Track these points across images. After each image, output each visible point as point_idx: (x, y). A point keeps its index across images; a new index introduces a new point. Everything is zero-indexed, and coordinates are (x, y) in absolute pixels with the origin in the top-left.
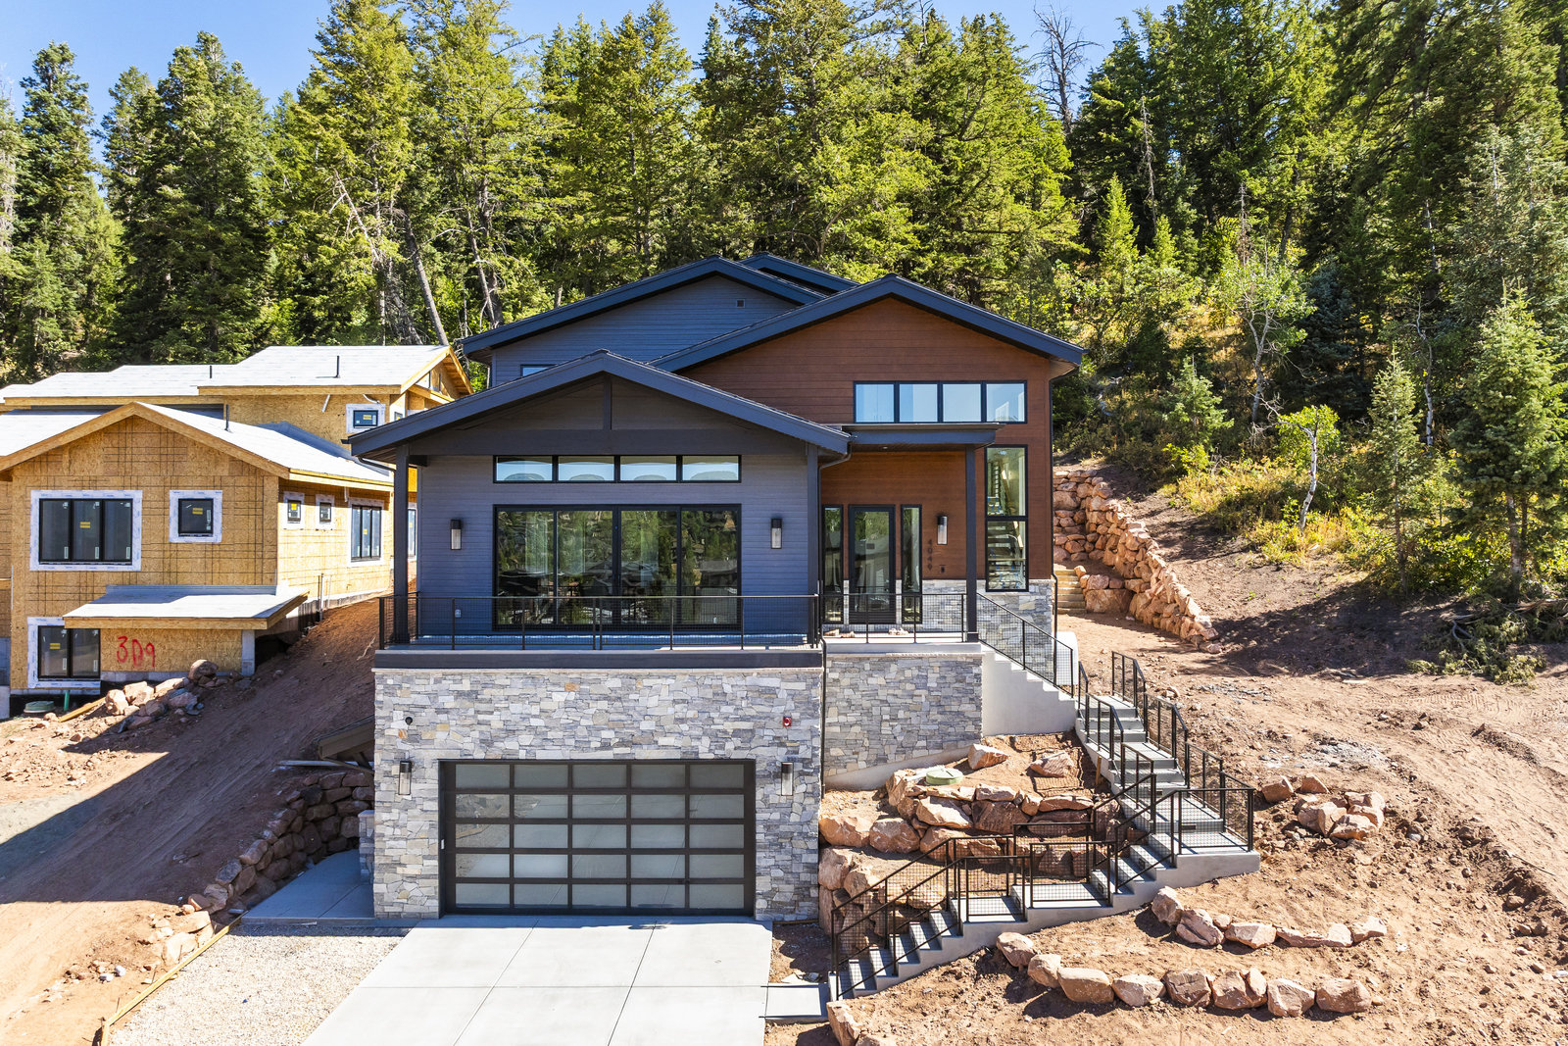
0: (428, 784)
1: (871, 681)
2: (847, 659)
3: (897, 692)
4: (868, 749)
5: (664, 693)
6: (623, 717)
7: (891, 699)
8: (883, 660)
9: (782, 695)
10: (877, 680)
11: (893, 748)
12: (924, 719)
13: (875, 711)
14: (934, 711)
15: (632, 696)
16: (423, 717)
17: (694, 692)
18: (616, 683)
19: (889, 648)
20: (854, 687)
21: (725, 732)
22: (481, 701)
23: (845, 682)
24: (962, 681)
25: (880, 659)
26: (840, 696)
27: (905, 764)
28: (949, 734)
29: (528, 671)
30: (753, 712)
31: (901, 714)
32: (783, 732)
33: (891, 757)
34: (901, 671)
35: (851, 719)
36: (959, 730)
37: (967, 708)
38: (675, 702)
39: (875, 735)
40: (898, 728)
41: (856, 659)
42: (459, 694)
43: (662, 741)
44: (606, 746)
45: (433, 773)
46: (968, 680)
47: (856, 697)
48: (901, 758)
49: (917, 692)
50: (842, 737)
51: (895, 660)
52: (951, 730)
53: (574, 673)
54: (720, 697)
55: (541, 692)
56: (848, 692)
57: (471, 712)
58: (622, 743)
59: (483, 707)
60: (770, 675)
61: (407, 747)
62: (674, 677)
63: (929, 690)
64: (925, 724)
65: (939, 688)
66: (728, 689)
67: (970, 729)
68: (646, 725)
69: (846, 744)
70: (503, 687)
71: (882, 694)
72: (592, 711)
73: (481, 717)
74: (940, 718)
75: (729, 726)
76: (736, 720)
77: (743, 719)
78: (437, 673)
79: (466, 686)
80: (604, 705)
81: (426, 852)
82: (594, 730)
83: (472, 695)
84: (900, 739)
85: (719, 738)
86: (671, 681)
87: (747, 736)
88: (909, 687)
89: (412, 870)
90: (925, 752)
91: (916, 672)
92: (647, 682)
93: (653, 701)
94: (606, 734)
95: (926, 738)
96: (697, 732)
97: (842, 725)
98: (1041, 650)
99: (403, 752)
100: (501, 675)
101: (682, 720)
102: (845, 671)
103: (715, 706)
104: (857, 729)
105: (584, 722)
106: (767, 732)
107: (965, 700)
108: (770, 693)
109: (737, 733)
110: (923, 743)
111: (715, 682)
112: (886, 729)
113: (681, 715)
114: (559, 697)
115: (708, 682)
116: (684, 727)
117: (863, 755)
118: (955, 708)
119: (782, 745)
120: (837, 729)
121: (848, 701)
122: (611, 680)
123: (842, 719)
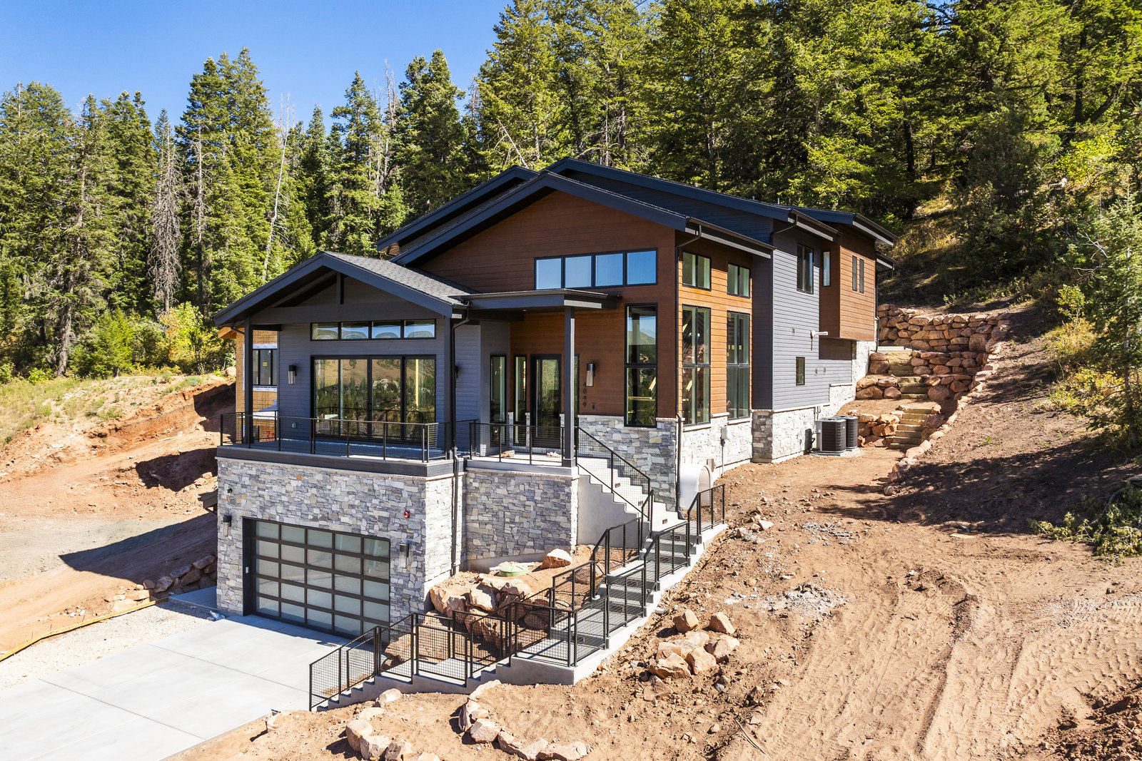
0: (237, 532)
1: (498, 491)
2: (484, 473)
3: (515, 501)
4: (496, 543)
5: (343, 485)
6: (324, 500)
7: (511, 507)
8: (507, 475)
9: (405, 495)
10: (502, 491)
11: (512, 545)
12: (532, 525)
13: (501, 515)
14: (539, 520)
15: (328, 487)
16: (237, 489)
17: (359, 488)
18: (319, 477)
19: (510, 467)
20: (488, 495)
21: (374, 517)
22: (260, 482)
23: (482, 490)
24: (557, 497)
25: (504, 475)
26: (479, 501)
27: (519, 558)
28: (549, 539)
29: (281, 465)
30: (389, 505)
31: (517, 519)
32: (405, 522)
33: (510, 551)
34: (517, 485)
35: (486, 519)
36: (556, 536)
37: (561, 519)
38: (349, 493)
39: (501, 532)
40: (515, 530)
41: (489, 473)
42: (251, 476)
43: (344, 519)
44: (315, 519)
45: (240, 524)
46: (562, 497)
47: (489, 502)
48: (516, 553)
49: (527, 503)
50: (481, 531)
51: (513, 476)
52: (550, 535)
53: (301, 468)
54: (372, 493)
55: (286, 479)
56: (484, 498)
57: (256, 489)
58: (324, 518)
59: (261, 486)
60: (398, 480)
61: (230, 507)
62: (348, 476)
63: (535, 502)
64: (533, 528)
65: (543, 501)
66: (376, 487)
67: (563, 536)
68: (335, 507)
69: (483, 537)
70: (269, 474)
71: (506, 502)
72: (309, 494)
73: (260, 492)
74: (543, 525)
75: (376, 513)
76: (380, 509)
77: (383, 509)
78: (242, 462)
79: (253, 472)
80: (314, 491)
81: (238, 573)
82: (310, 507)
83: (255, 478)
84: (516, 538)
85: (372, 521)
86: (346, 479)
87: (386, 521)
88: (523, 498)
89: (232, 583)
90: (532, 551)
91: (527, 487)
92: (336, 478)
93: (338, 492)
94: (316, 511)
95: (533, 540)
96: (360, 515)
97: (481, 523)
98: (665, 478)
99: (228, 510)
100: (269, 466)
101: (352, 506)
102: (482, 482)
103: (369, 498)
104: (489, 527)
105: (306, 502)
106: (397, 521)
107: (560, 513)
108: (398, 492)
109: (381, 519)
110: (531, 543)
111: (369, 482)
112: (508, 530)
113: (352, 503)
114: (294, 483)
115: (365, 481)
116: (353, 511)
117: (493, 547)
118: (553, 519)
119: (404, 531)
120: (477, 525)
121: (484, 505)
122: (317, 474)
123: (481, 518)
